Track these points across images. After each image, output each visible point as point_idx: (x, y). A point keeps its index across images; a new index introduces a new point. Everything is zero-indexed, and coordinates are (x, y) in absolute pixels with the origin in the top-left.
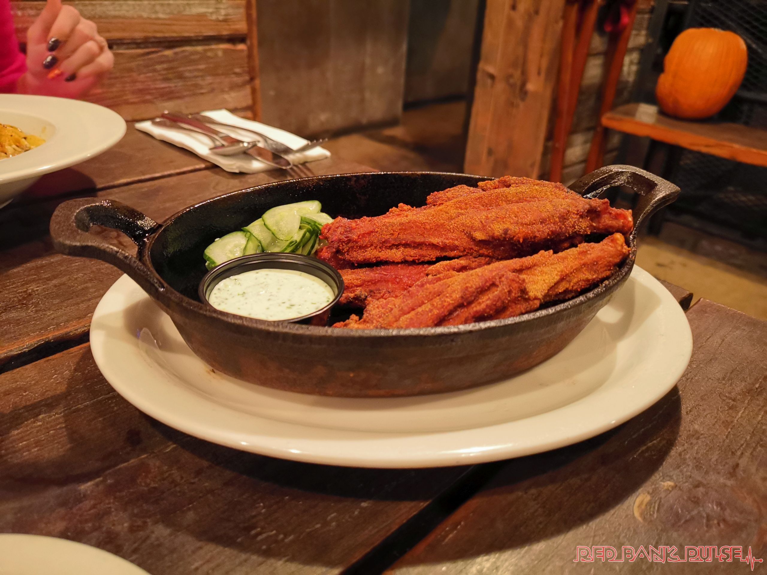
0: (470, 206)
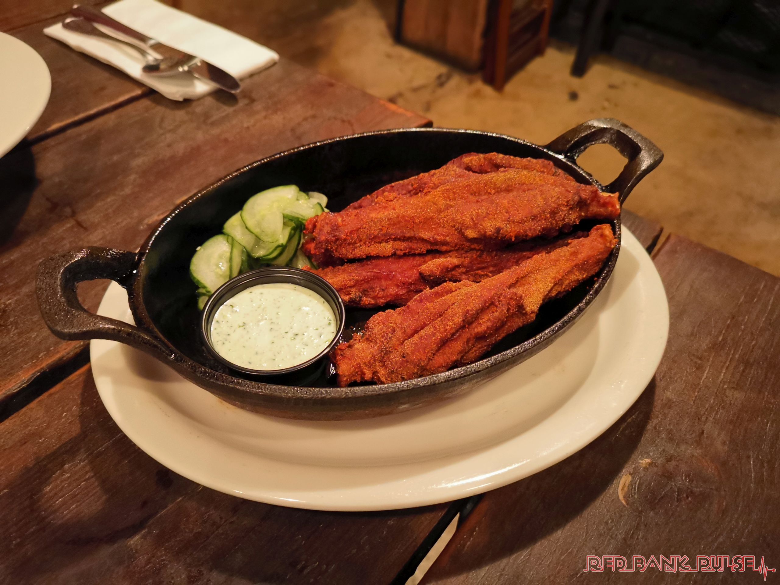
0: (459, 195)
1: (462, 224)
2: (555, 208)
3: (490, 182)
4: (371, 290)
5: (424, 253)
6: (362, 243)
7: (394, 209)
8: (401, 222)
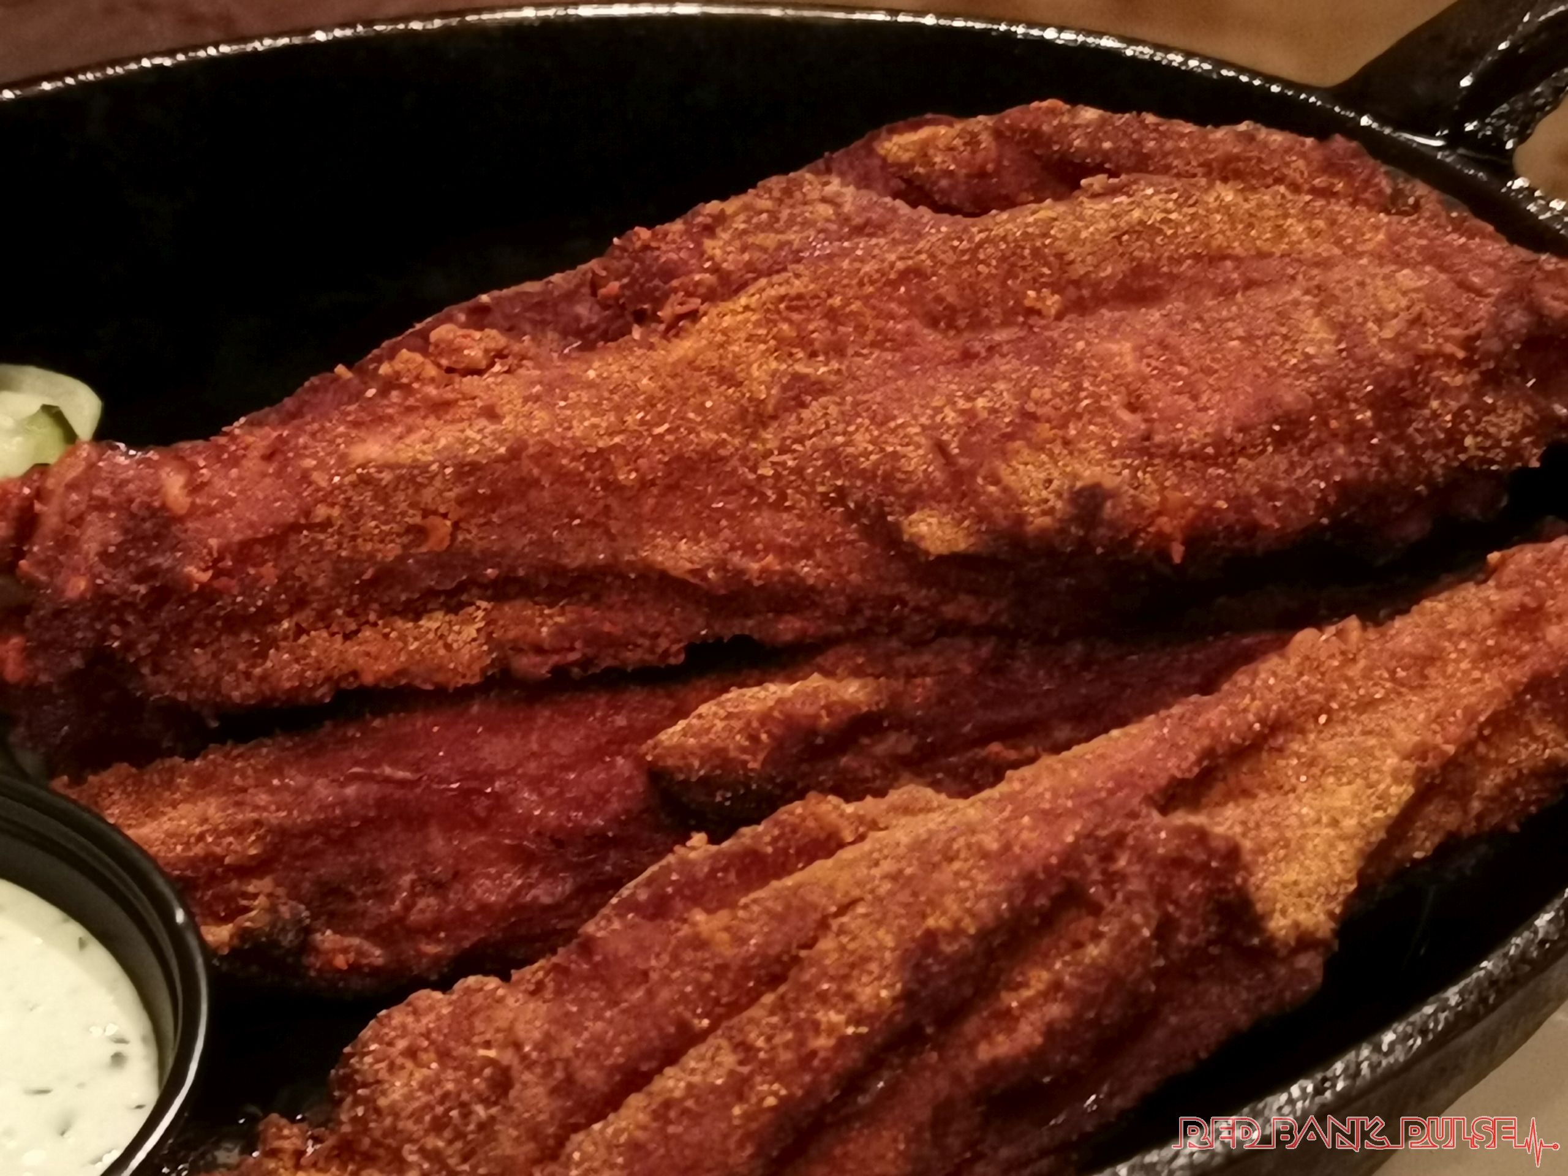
0: (861, 329)
1: (888, 477)
2: (1400, 375)
3: (1036, 253)
4: (368, 889)
5: (672, 661)
6: (305, 616)
7: (491, 413)
8: (536, 483)
